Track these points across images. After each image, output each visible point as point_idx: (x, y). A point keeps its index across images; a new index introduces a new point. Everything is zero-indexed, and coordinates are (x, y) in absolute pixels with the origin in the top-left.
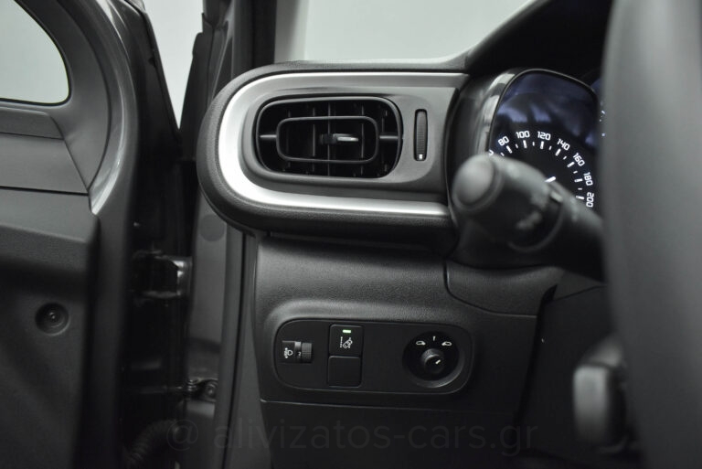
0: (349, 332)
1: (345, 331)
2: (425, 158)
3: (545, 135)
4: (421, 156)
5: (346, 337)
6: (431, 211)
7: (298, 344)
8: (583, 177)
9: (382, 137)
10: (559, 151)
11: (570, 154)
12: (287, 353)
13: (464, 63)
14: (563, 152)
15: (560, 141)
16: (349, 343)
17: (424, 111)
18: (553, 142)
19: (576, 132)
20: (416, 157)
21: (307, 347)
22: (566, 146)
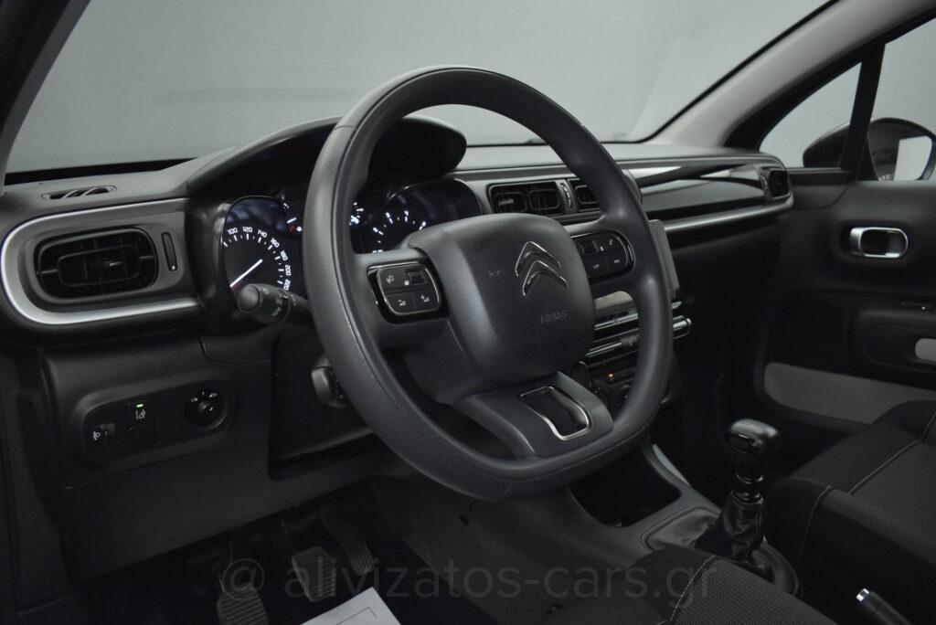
0: (141, 405)
1: (139, 406)
2: (176, 268)
3: (249, 228)
4: (174, 268)
5: (140, 409)
6: (187, 304)
7: (102, 426)
8: (280, 255)
9: (142, 258)
10: (260, 239)
11: (268, 240)
12: (96, 435)
13: (185, 190)
14: (263, 239)
15: (260, 232)
16: (143, 413)
17: (168, 234)
18: (255, 233)
19: (269, 222)
20: (170, 269)
21: (111, 426)
22: (264, 234)
